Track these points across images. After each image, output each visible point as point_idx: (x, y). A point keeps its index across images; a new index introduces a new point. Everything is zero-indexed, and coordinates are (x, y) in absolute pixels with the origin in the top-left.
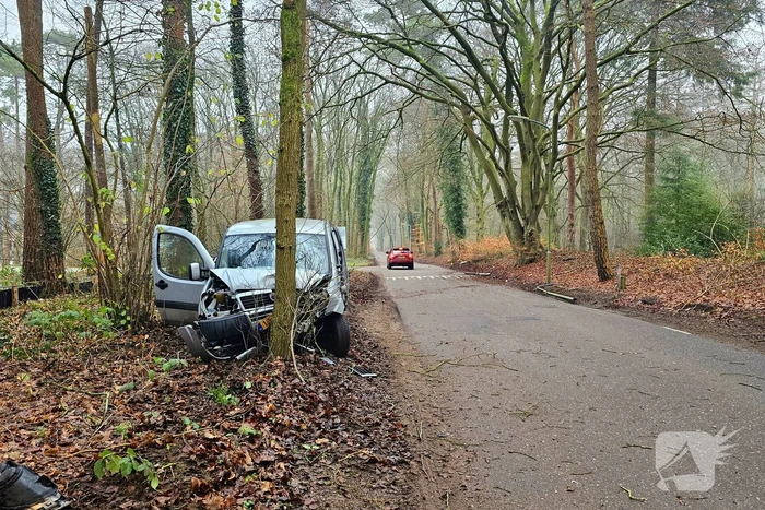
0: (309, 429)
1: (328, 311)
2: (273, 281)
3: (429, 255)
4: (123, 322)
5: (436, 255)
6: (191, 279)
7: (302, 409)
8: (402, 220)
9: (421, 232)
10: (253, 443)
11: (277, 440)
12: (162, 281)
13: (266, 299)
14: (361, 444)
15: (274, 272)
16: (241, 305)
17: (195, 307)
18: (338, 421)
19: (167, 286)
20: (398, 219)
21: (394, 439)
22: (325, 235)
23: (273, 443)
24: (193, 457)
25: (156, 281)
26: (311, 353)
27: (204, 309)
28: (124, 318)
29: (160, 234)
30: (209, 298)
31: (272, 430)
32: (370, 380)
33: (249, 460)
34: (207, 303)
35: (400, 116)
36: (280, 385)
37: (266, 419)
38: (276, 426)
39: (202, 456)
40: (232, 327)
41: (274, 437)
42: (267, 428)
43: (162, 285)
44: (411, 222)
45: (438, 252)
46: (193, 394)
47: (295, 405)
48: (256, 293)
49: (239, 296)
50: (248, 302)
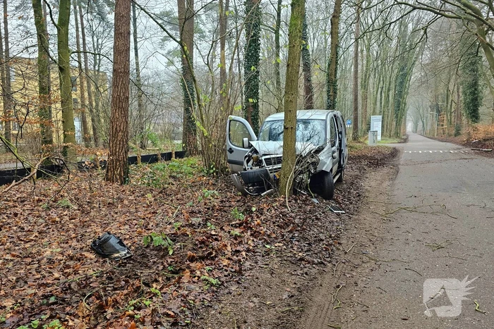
0: (276, 238)
1: (318, 169)
2: (282, 149)
3: (450, 136)
4: (212, 171)
5: (455, 136)
6: (244, 147)
7: (278, 226)
8: (432, 110)
9: (445, 118)
10: (236, 240)
11: (253, 240)
12: (230, 149)
13: (278, 160)
14: (302, 250)
15: (282, 144)
16: (264, 164)
17: (241, 164)
18: (296, 235)
19: (233, 151)
20: (429, 109)
21: (327, 250)
22: (325, 121)
23: (250, 242)
24: (197, 242)
25: (228, 148)
26: (304, 195)
27: (246, 165)
28: (212, 169)
29: (230, 121)
30: (249, 158)
31: (251, 235)
32: (338, 215)
33: (229, 248)
34: (248, 162)
35: (425, 32)
36: (273, 211)
37: (251, 228)
38: (255, 233)
39: (202, 242)
40: (258, 176)
41: (252, 239)
42: (249, 233)
43: (231, 151)
44: (439, 111)
45: (458, 134)
46: (225, 211)
47: (274, 223)
48: (273, 156)
49: (264, 158)
50: (269, 162)
